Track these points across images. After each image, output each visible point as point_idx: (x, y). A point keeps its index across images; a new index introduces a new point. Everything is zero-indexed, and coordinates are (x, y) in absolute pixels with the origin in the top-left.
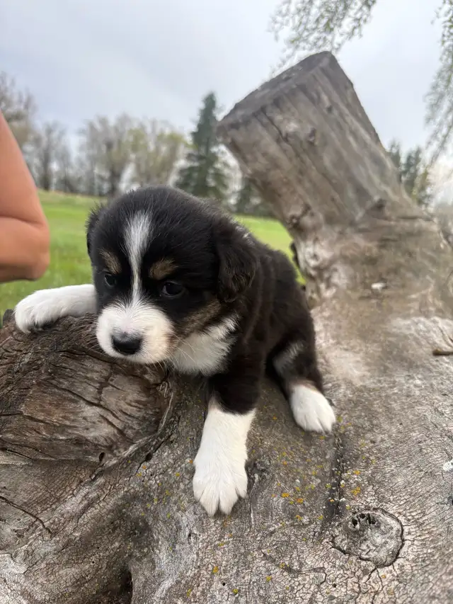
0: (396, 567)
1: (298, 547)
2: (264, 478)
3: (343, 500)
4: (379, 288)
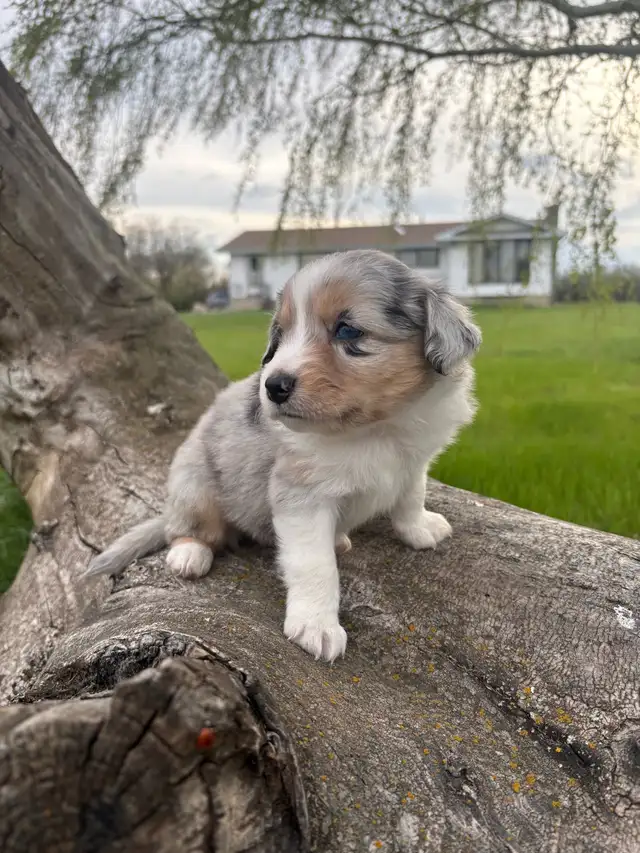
1: (602, 844)
2: (476, 783)
3: (570, 739)
4: (159, 411)
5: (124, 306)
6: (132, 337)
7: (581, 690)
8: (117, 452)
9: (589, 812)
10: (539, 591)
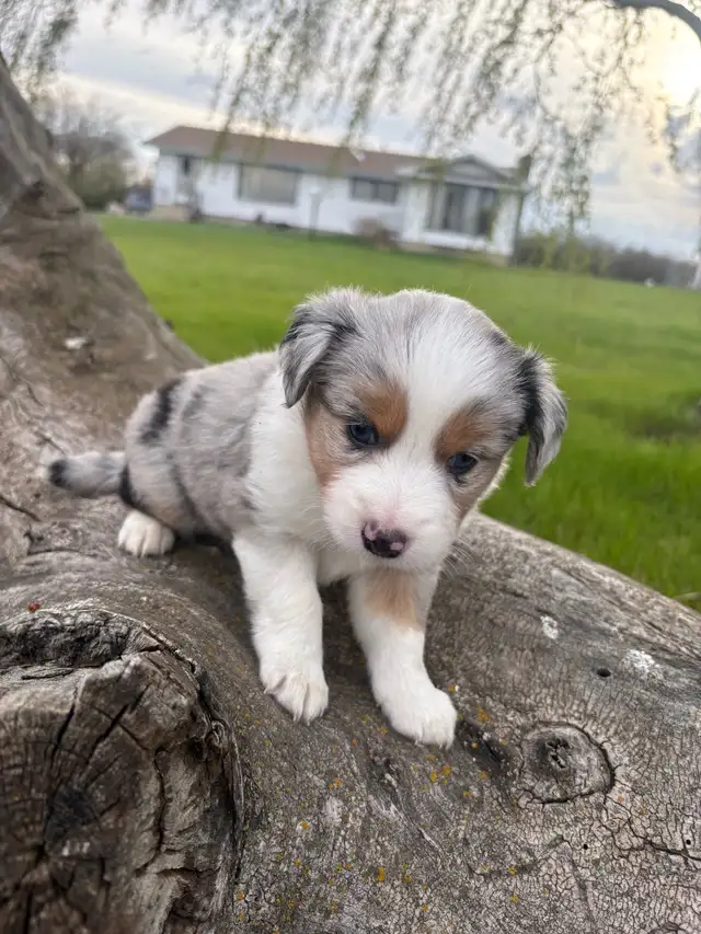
0: (623, 781)
1: (503, 832)
2: (398, 772)
3: (486, 736)
4: (79, 347)
5: (46, 216)
6: (53, 254)
7: (501, 692)
8: (30, 390)
9: (495, 803)
10: (472, 594)
